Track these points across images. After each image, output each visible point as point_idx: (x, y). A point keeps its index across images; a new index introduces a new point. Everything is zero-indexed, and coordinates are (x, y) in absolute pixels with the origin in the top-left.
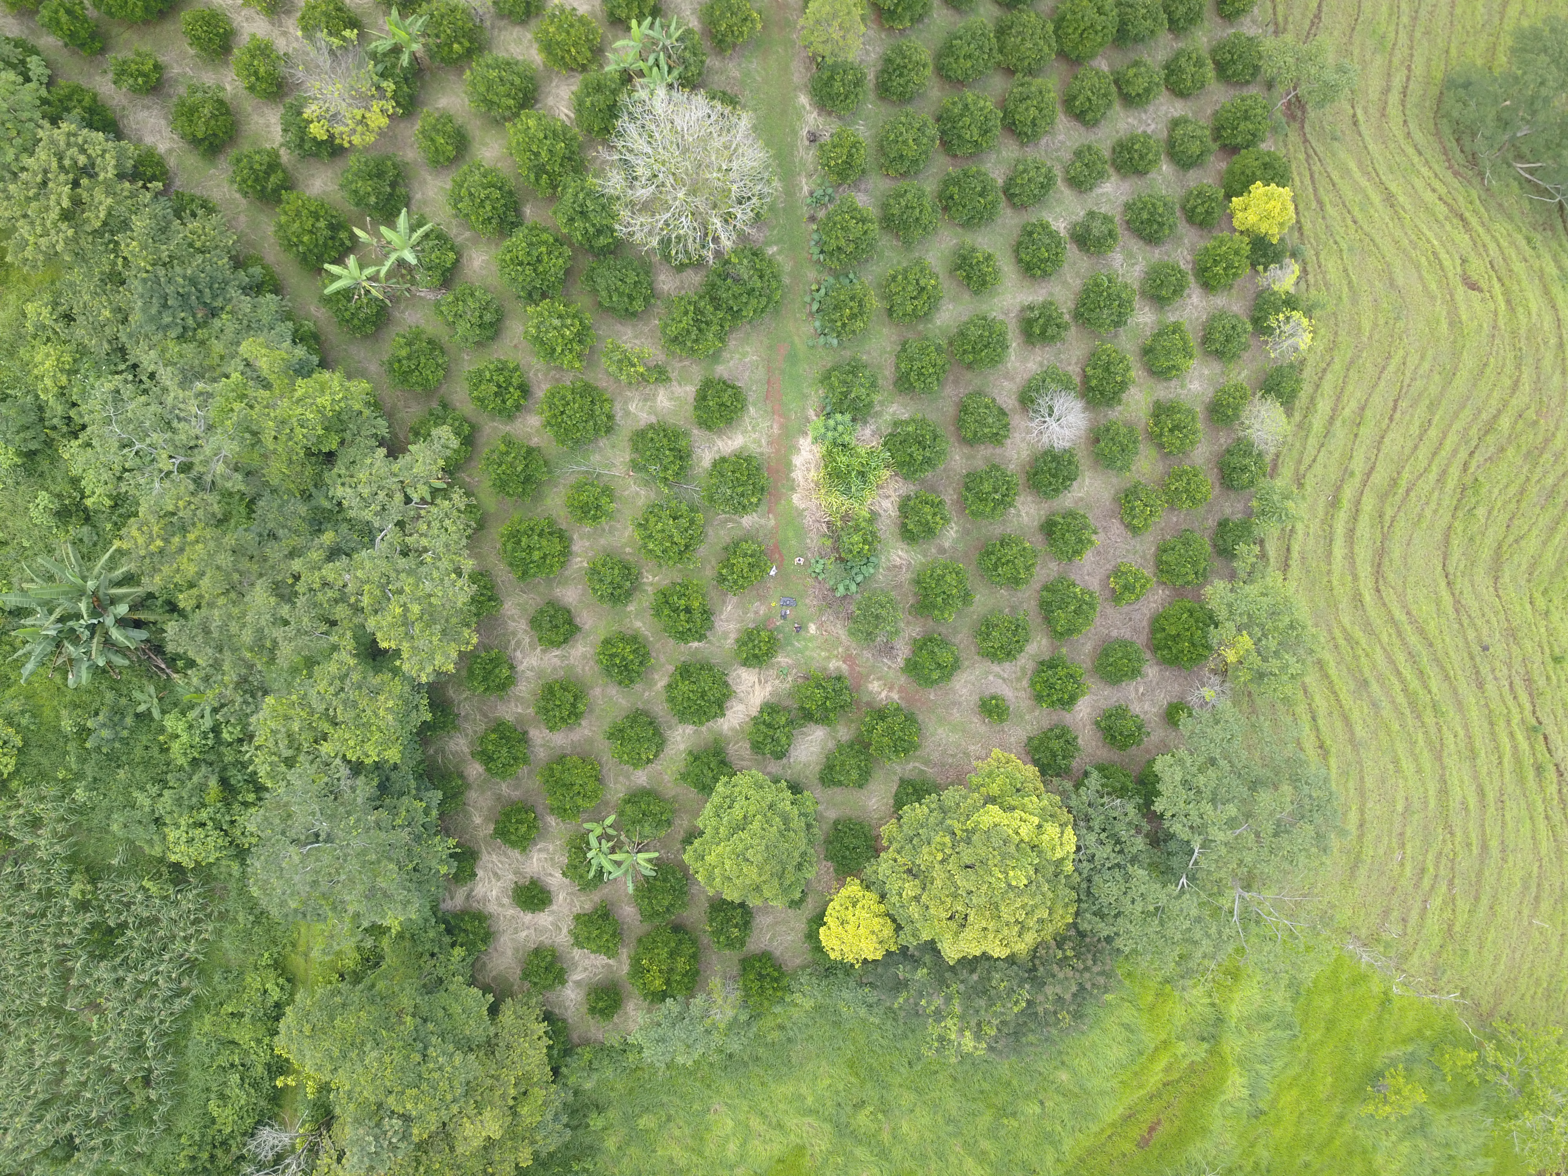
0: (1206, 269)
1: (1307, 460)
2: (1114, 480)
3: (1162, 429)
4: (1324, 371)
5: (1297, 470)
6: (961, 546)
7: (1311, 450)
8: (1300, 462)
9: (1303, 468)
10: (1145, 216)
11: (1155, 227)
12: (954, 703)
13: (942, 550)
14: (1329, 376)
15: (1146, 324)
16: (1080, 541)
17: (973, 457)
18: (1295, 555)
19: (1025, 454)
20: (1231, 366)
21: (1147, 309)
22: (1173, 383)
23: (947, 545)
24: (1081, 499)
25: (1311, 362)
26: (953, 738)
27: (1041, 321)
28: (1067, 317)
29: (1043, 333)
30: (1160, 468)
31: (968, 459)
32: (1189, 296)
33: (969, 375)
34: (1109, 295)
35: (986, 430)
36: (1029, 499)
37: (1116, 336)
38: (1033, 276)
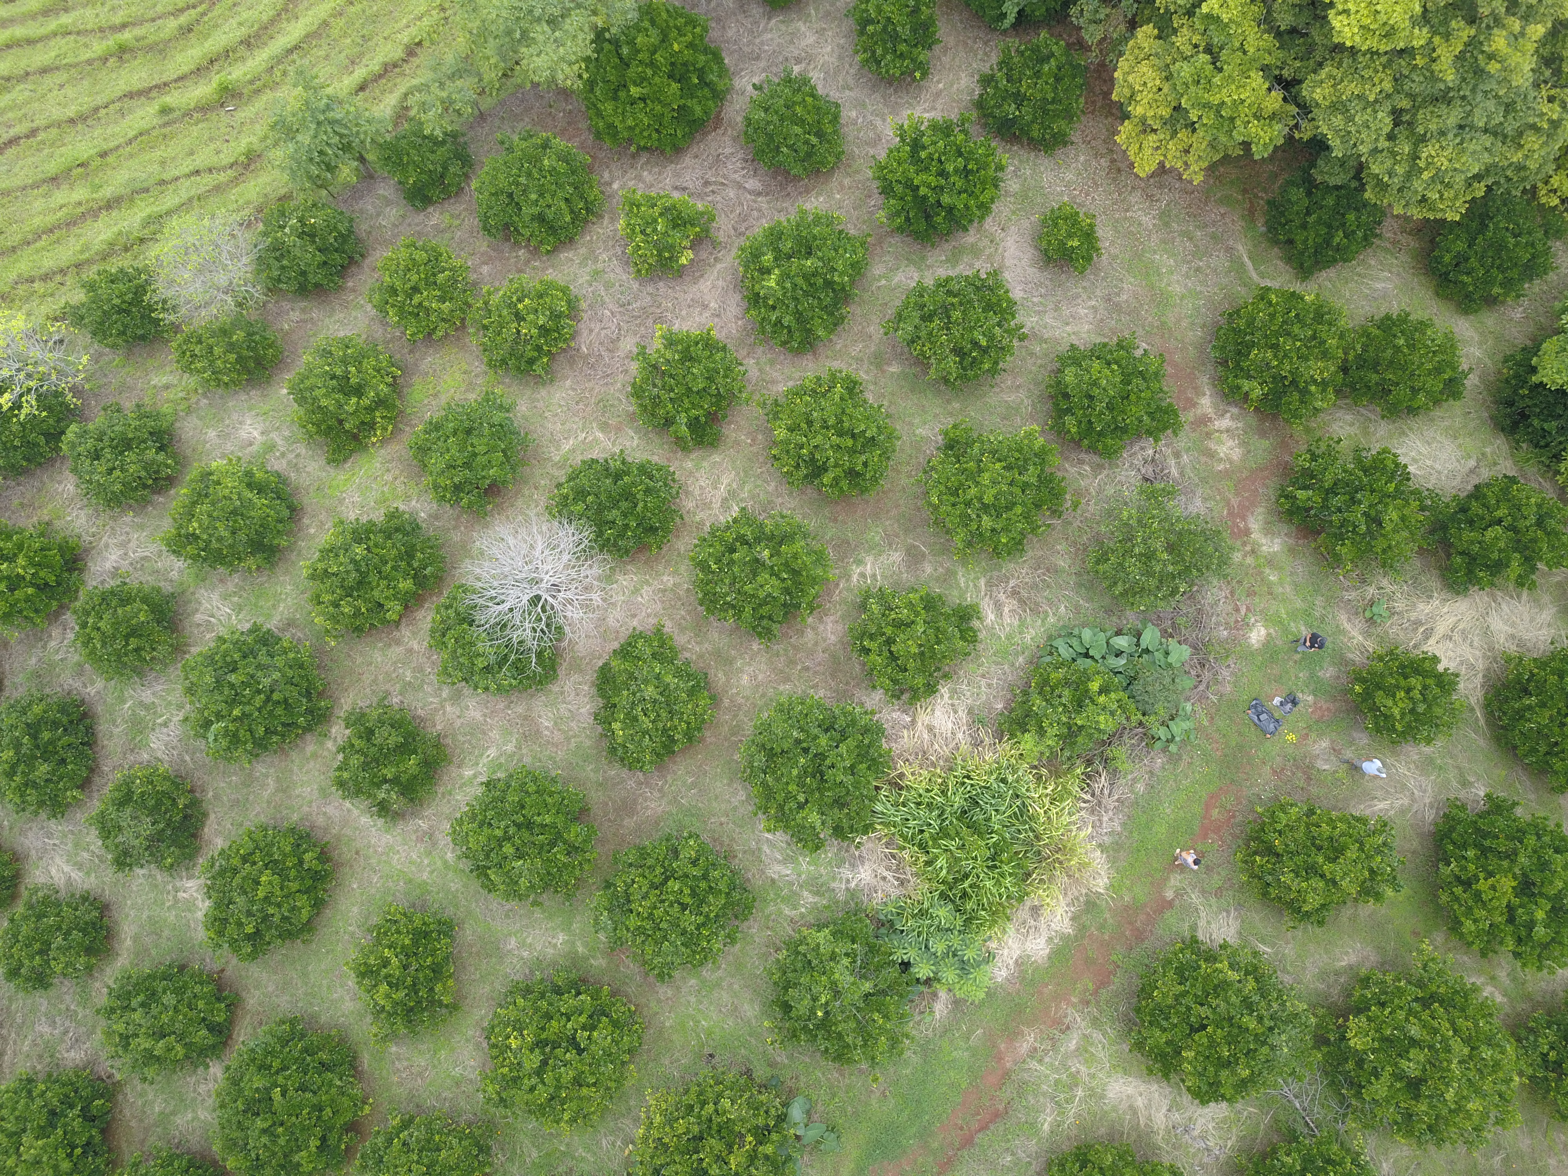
0: (43, 587)
1: (207, 181)
2: (523, 408)
3: (369, 409)
4: (46, 278)
7: (186, 190)
10: (43, 769)
11: (46, 735)
15: (225, 597)
20: (166, 409)
21: (199, 617)
22: (278, 465)
25: (54, 305)
27: (389, 772)
28: (339, 732)
29: (405, 749)
30: (430, 360)
32: (115, 572)
34: (232, 703)
37: (290, 624)
38: (324, 856)
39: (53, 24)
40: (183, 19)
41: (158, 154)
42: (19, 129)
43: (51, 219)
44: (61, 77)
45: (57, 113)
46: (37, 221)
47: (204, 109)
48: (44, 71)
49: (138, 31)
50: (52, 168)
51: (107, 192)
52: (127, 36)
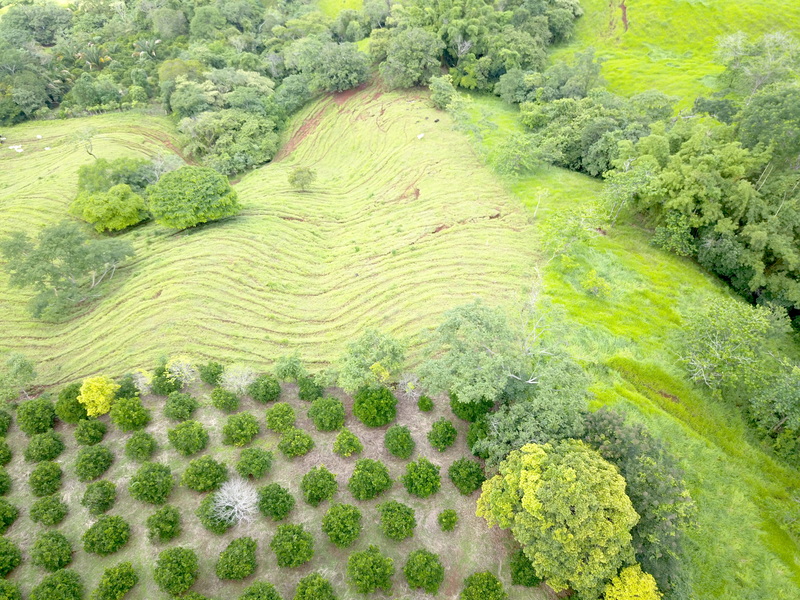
0: (134, 423)
1: (260, 359)
2: (278, 463)
3: (242, 436)
4: (204, 355)
5: (266, 363)
6: (334, 563)
7: (253, 358)
8: (261, 363)
9: (264, 361)
10: (91, 465)
11: (100, 458)
12: (450, 551)
13: (339, 577)
14: (208, 353)
15: (169, 457)
16: (322, 476)
17: (266, 563)
18: (317, 359)
19: (262, 525)
20: (200, 403)
21: (159, 457)
22: (211, 434)
23: (334, 574)
24: (292, 482)
25: (199, 363)
26: (474, 548)
27: (162, 525)
28: (162, 509)
29: (171, 523)
30: (268, 436)
31: (267, 568)
32: (152, 433)
33: (202, 577)
34: (146, 479)
35: (245, 554)
36: (295, 518)
37: (176, 475)
39: (262, 302)
40: (291, 320)
41: (256, 346)
42: (232, 320)
43: (219, 344)
44: (253, 314)
45: (243, 322)
46: (215, 342)
47: (276, 343)
48: (251, 311)
49: (279, 316)
50: (230, 333)
51: (236, 346)
52: (276, 315)
